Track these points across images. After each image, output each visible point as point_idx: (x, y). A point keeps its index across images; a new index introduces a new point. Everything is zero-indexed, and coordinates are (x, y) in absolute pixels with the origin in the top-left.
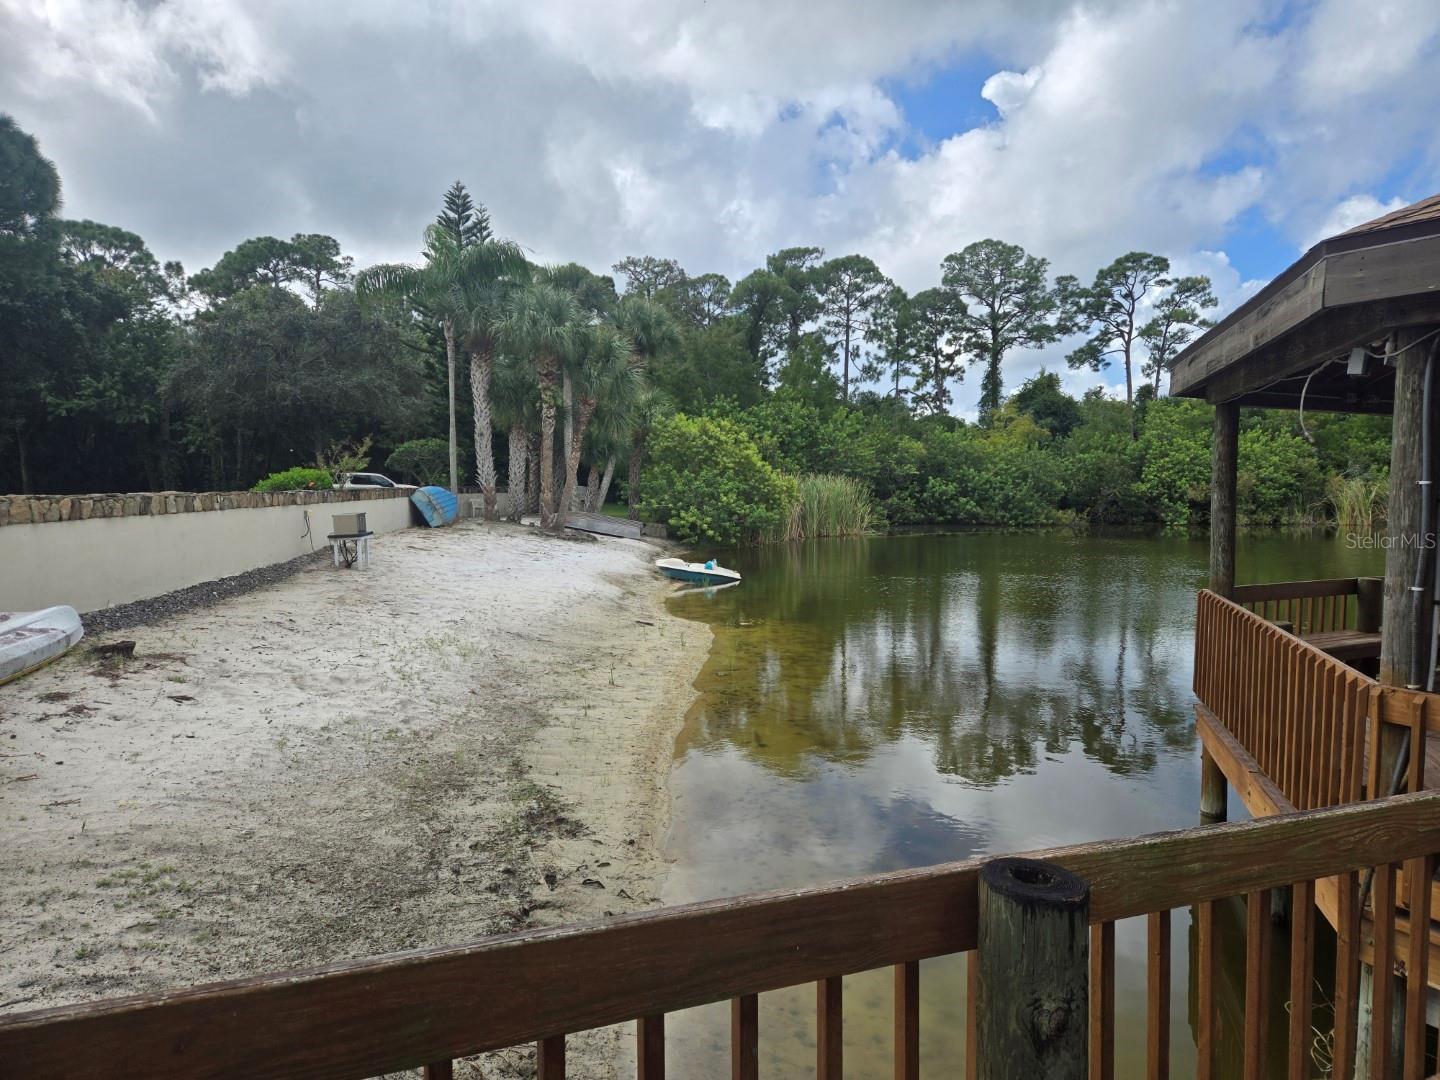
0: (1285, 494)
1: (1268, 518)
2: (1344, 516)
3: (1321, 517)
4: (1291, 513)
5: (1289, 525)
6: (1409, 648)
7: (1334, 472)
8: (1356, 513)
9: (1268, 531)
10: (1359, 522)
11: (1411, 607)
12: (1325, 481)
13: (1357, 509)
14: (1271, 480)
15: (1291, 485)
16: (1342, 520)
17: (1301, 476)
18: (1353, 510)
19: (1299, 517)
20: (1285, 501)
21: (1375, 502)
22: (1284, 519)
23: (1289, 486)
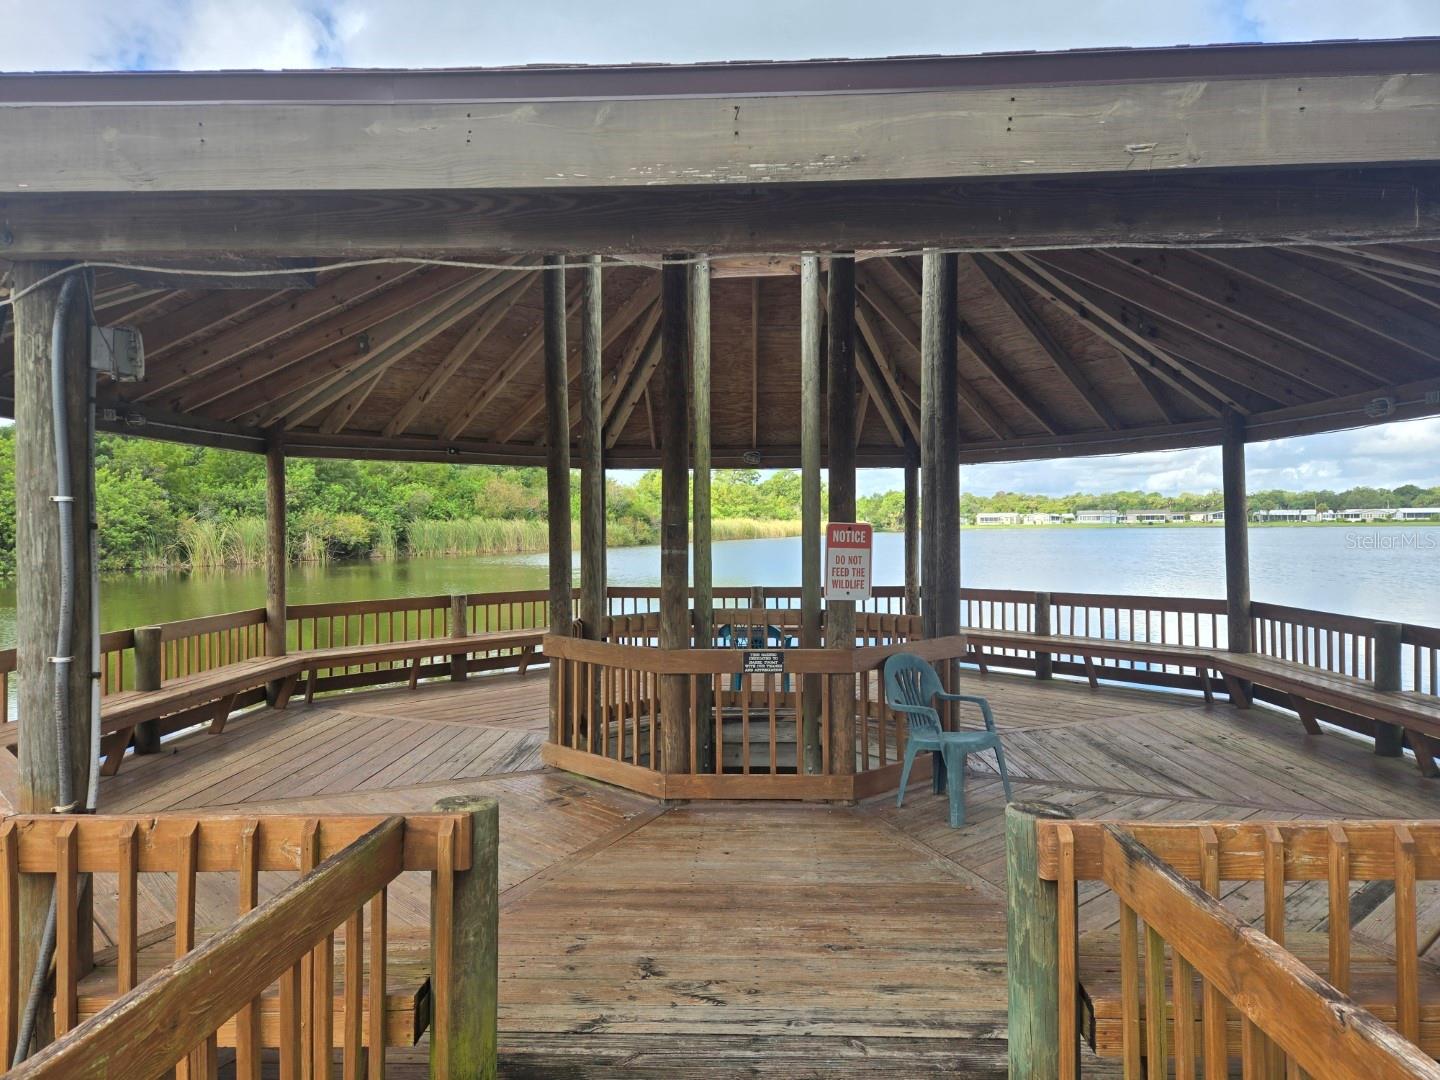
0: (137, 538)
1: (120, 563)
2: (197, 557)
3: (175, 559)
4: (144, 557)
5: (143, 568)
6: (54, 751)
7: (186, 514)
8: (209, 554)
9: (121, 576)
10: (211, 563)
11: (52, 688)
12: (177, 524)
13: (209, 551)
14: (122, 523)
15: (143, 527)
16: (195, 562)
17: (152, 518)
18: (205, 551)
19: (153, 560)
20: (137, 544)
21: (225, 543)
22: (137, 563)
23: (141, 528)
